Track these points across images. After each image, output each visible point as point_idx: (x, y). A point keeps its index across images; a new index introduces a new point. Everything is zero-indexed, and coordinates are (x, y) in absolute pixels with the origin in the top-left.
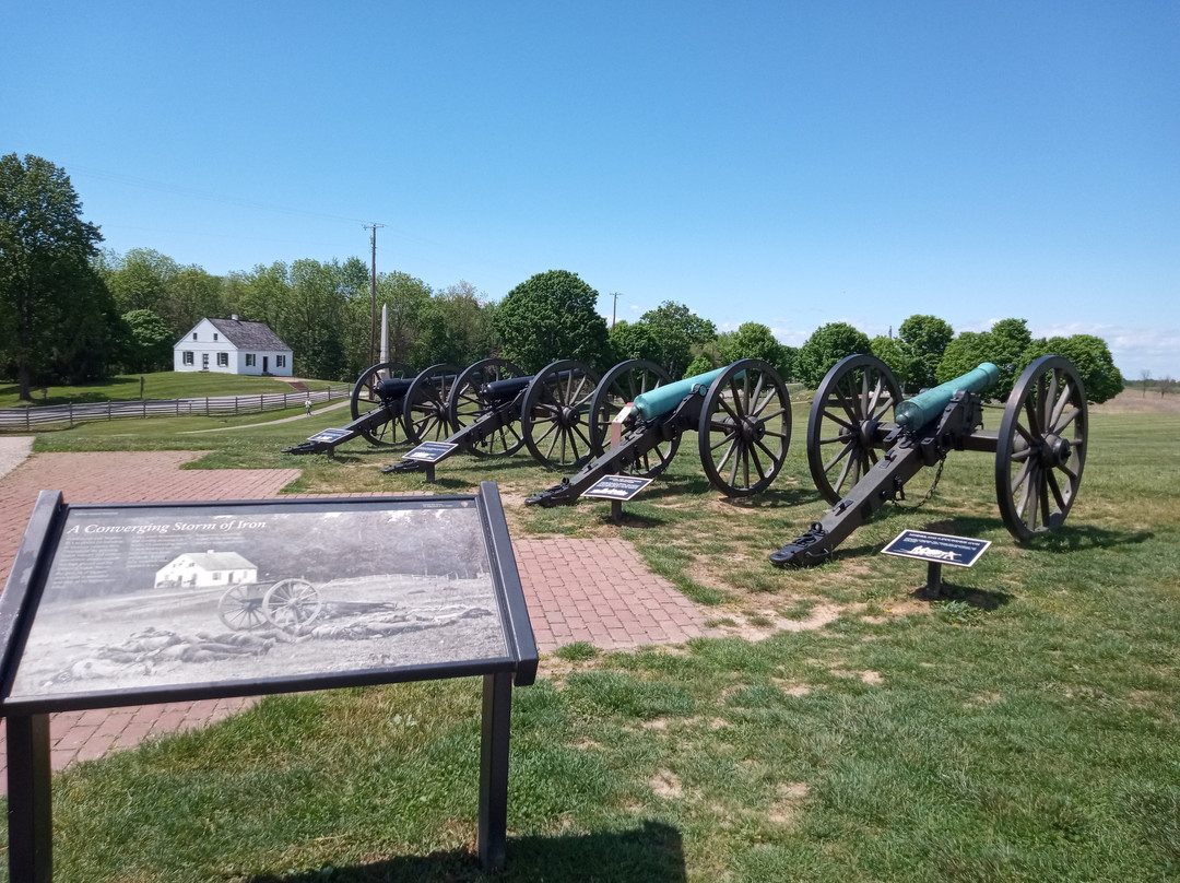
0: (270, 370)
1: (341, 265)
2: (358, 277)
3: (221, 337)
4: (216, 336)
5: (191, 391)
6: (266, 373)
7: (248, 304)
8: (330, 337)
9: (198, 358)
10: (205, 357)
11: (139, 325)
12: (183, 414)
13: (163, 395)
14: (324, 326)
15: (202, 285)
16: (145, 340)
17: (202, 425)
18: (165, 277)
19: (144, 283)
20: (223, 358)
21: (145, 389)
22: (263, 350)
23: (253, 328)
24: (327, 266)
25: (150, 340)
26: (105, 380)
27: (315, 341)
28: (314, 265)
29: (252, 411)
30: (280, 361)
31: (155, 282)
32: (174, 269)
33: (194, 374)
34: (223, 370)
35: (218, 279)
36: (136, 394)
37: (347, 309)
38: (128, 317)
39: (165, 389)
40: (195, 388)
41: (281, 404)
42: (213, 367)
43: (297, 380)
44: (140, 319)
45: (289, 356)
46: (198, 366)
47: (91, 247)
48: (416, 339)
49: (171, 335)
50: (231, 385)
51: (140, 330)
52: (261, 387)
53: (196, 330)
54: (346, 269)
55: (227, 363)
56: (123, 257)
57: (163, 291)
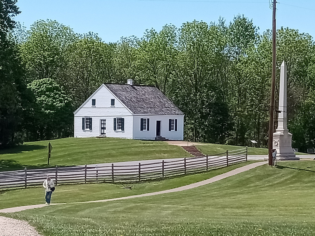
0: (162, 134)
1: (227, 25)
2: (244, 36)
3: (118, 103)
4: (113, 101)
5: (92, 157)
6: (159, 138)
7: (139, 69)
8: (217, 99)
9: (96, 124)
10: (103, 122)
11: (42, 93)
12: (91, 182)
13: (68, 161)
14: (212, 87)
15: (97, 51)
16: (48, 107)
17: (110, 192)
18: (64, 46)
19: (47, 53)
20: (120, 123)
21: (52, 156)
22: (156, 113)
23: (146, 92)
24: (213, 28)
25: (52, 107)
26: (15, 148)
27: (203, 103)
28: (202, 27)
29: (154, 177)
30: (172, 125)
31: (55, 51)
32: (73, 38)
33: (92, 140)
34: (119, 135)
35: (113, 46)
36: (44, 161)
37: (234, 69)
38: (33, 85)
39: (69, 155)
40: (95, 153)
41: (181, 170)
42: (110, 133)
43: (190, 144)
44: (43, 88)
45: (180, 119)
46: (96, 132)
47: (9, 21)
48: (305, 98)
49: (70, 101)
50: (129, 150)
51: (43, 98)
52: (157, 152)
53: (94, 96)
54: (232, 28)
55: (123, 129)
56: (28, 29)
57: (62, 59)
